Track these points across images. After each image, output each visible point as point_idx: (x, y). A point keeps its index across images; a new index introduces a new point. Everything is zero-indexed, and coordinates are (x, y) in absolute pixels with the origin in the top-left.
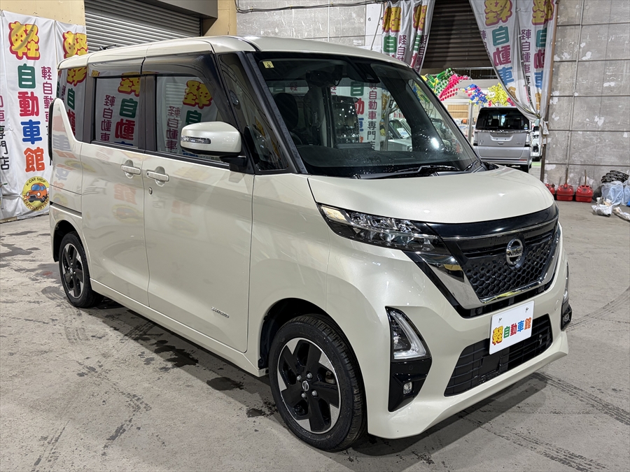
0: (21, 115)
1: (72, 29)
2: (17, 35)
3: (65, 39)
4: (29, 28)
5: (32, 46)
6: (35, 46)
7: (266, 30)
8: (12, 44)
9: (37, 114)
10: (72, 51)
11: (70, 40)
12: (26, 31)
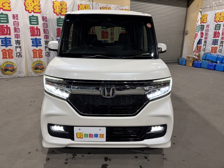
1: (124, 8)
7: (216, 2)
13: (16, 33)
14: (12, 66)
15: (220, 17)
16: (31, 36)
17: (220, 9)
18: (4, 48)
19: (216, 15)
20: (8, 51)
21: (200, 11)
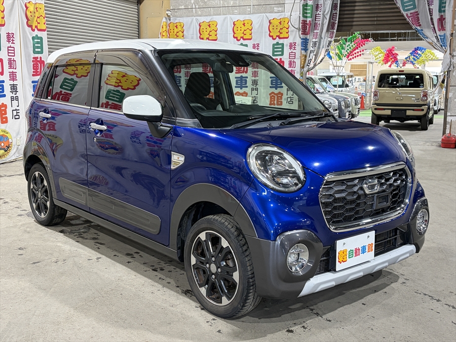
3: (27, 8)
9: (2, 74)
11: (31, 8)
15: (210, 31)
17: (207, 16)
19: (200, 26)
21: (167, 14)
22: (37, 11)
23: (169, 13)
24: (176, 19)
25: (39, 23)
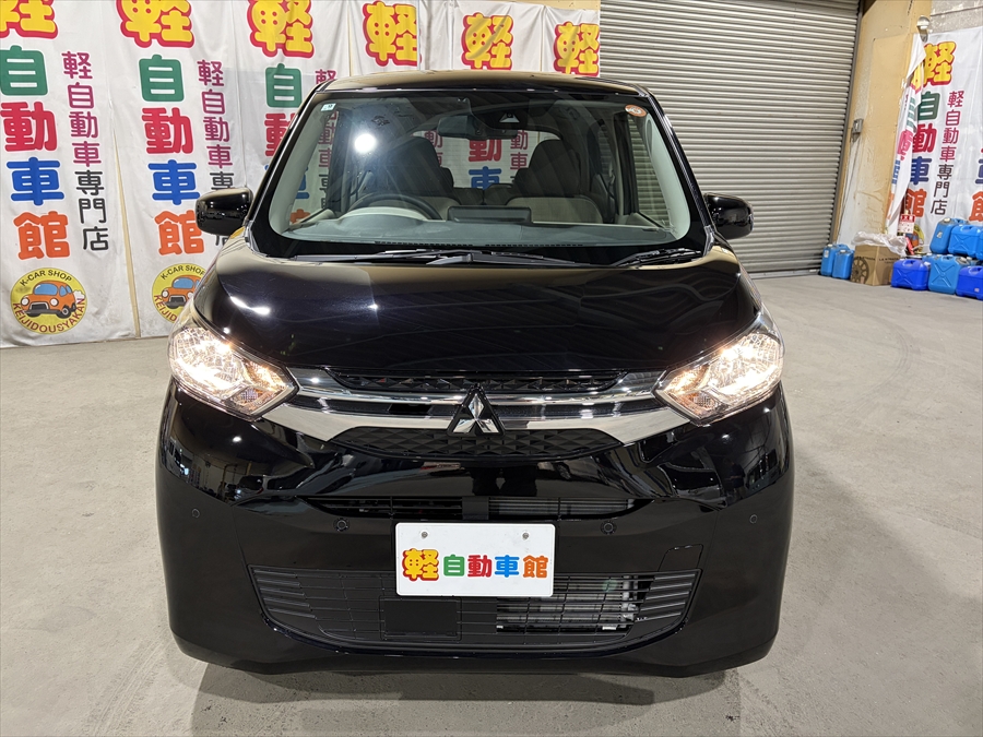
0: (471, 159)
1: (574, 19)
2: (475, 35)
3: (558, 34)
4: (497, 22)
5: (501, 51)
6: (506, 51)
8: (466, 49)
9: (498, 158)
10: (569, 56)
11: (567, 35)
12: (491, 27)
13: (81, 140)
14: (63, 291)
16: (149, 151)
18: (26, 206)
20: (44, 220)
21: (919, 27)
22: (581, 39)
23: (924, 24)
24: (939, 36)
25: (583, 62)
